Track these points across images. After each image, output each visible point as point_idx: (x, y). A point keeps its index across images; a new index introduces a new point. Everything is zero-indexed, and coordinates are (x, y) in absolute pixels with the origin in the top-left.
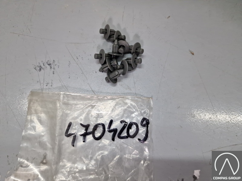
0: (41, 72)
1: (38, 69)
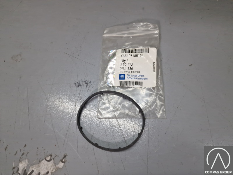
0: (79, 88)
1: (78, 85)
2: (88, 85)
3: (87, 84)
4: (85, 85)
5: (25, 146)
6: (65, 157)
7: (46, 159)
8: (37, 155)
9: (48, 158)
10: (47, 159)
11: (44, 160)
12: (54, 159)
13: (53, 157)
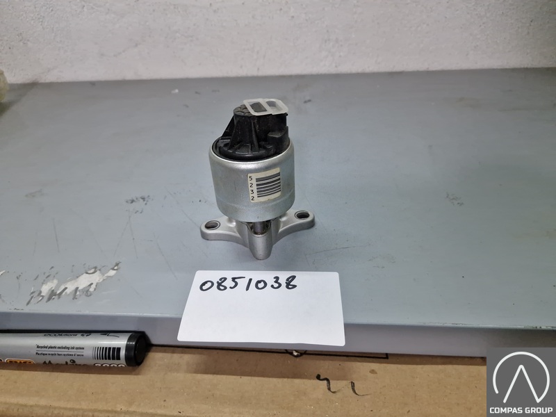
2: (146, 200)
3: (143, 199)
4: (142, 200)
5: (52, 267)
6: (117, 265)
7: (87, 273)
8: (72, 272)
9: (92, 271)
10: (89, 272)
11: (85, 274)
12: (100, 270)
13: (98, 269)
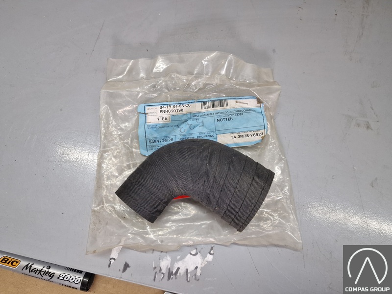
6: (212, 249)
7: (191, 254)
9: (194, 252)
11: (189, 254)
12: (200, 252)
13: (198, 250)
